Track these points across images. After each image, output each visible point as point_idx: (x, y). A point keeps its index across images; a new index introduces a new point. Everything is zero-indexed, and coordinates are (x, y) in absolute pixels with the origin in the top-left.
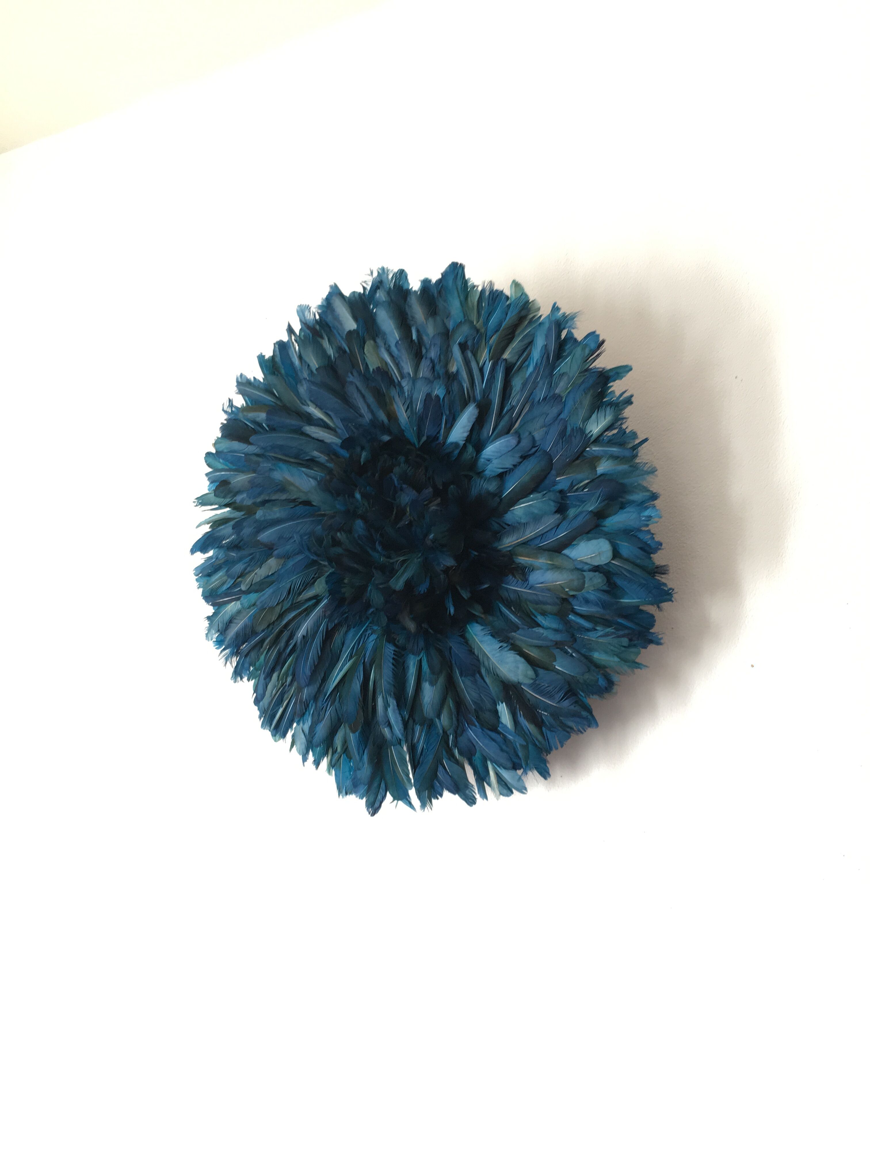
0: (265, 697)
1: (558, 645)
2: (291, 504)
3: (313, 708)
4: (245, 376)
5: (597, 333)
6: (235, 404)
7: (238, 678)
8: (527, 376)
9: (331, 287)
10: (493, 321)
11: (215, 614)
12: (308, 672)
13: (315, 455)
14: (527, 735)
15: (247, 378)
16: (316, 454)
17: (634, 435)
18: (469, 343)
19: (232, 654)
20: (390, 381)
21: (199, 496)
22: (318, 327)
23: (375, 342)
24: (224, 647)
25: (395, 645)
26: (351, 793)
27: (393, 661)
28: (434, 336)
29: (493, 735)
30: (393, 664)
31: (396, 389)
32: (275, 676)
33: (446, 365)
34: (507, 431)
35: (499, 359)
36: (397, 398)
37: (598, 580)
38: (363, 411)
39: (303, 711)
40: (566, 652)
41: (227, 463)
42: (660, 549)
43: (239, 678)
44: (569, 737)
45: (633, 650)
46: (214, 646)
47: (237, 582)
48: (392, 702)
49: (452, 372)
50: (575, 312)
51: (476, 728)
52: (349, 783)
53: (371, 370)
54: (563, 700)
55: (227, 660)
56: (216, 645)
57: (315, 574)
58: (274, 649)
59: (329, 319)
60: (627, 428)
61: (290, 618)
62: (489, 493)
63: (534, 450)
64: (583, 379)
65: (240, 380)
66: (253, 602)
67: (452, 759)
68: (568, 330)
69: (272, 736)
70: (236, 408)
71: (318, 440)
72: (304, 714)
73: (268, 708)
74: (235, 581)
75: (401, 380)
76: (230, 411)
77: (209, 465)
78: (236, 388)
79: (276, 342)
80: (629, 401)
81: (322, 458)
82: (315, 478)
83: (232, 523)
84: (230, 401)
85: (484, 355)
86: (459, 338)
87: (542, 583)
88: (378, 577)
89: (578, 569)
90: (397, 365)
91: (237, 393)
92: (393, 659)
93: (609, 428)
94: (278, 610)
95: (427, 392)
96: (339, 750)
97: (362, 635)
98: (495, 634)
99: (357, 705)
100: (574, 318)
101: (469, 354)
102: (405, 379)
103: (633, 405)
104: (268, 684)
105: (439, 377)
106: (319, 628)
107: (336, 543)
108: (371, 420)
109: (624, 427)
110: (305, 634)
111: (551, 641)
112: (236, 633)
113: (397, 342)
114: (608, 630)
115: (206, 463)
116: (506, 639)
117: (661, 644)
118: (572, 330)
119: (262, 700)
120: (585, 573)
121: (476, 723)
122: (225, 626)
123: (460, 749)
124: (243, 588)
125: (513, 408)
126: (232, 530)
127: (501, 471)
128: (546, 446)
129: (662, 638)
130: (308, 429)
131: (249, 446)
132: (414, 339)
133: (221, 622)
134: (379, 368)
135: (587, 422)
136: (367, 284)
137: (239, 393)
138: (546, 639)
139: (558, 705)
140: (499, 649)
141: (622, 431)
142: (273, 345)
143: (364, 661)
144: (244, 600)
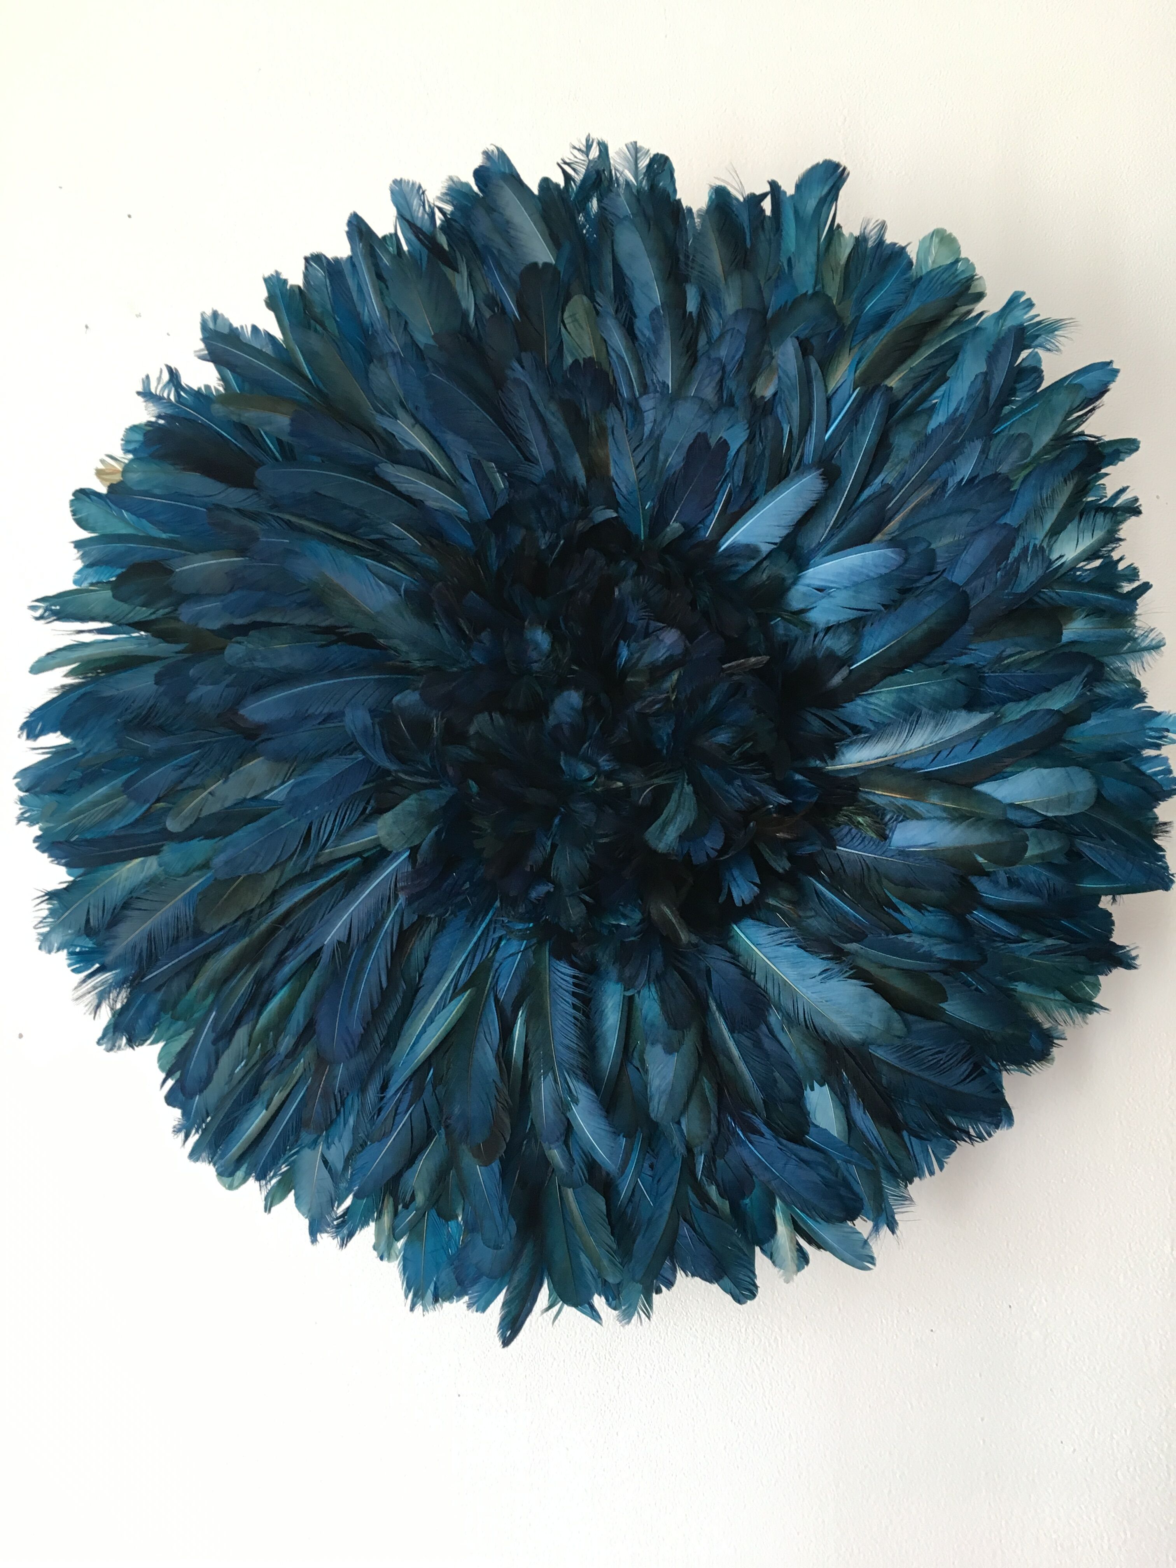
0: (211, 1086)
1: (951, 968)
2: (318, 637)
3: (356, 1106)
4: (226, 320)
5: (1115, 366)
6: (185, 380)
7: (122, 1039)
8: (929, 431)
9: (487, 155)
10: (873, 305)
11: (75, 886)
12: (356, 1027)
13: (393, 533)
14: (872, 1146)
15: (231, 325)
16: (396, 529)
17: (1132, 573)
18: (815, 342)
19: (119, 984)
22: (443, 240)
23: (592, 299)
24: (97, 965)
25: (573, 965)
26: (449, 1298)
27: (575, 999)
28: (737, 312)
29: (804, 1152)
30: (575, 1007)
31: (620, 411)
32: (242, 1034)
33: (752, 380)
34: (867, 537)
35: (876, 387)
36: (620, 433)
37: (1052, 844)
38: (535, 451)
39: (331, 1116)
40: (968, 985)
41: (144, 521)
43: (124, 1040)
44: (951, 1149)
45: (1088, 978)
46: (69, 965)
47: (152, 810)
49: (763, 397)
50: (1055, 316)
51: (763, 1140)
52: (446, 1275)
53: (569, 360)
54: (971, 1078)
55: (102, 997)
56: (77, 962)
57: (368, 803)
58: (245, 973)
59: (482, 226)
60: (1121, 559)
61: (296, 900)
62: (831, 655)
63: (927, 579)
64: (1058, 452)
65: (211, 325)
66: (199, 859)
67: (708, 1207)
68: (1030, 353)
69: (220, 1174)
70: (190, 391)
71: (408, 499)
72: (332, 1122)
73: (217, 1109)
74: (150, 808)
75: (641, 395)
76: (172, 397)
77: (82, 523)
78: (202, 345)
79: (312, 255)
80: (1133, 509)
81: (410, 542)
82: (394, 586)
83: (153, 669)
84: (173, 373)
85: (843, 372)
86: (801, 328)
87: (925, 845)
89: (1009, 823)
91: (203, 358)
92: (574, 994)
93: (1092, 555)
94: (271, 882)
95: (699, 431)
96: (420, 1199)
97: (479, 939)
98: (809, 944)
99: (493, 1102)
100: (1056, 329)
101: (814, 366)
102: (652, 395)
103: (1141, 516)
104: (223, 1053)
105: (731, 403)
106: (379, 924)
108: (551, 472)
109: (1115, 556)
110: (344, 939)
111: (941, 961)
112: (149, 935)
113: (656, 311)
114: (1049, 942)
115: (73, 515)
116: (838, 955)
117: (1135, 968)
118: (1041, 352)
119: (201, 1091)
120: (1028, 832)
121: (764, 1129)
122: (108, 917)
123: (721, 1184)
124: (173, 825)
125: (888, 490)
126: (156, 687)
127: (852, 615)
128: (959, 576)
129: (1137, 956)
130: (391, 471)
131: (231, 490)
132: (691, 313)
133: (94, 906)
134: (591, 359)
135: (1054, 538)
136: (574, 170)
137: (208, 358)
138: (927, 957)
139: (960, 1088)
140: (820, 974)
141: (1110, 565)
142: (303, 261)
143: (497, 1000)
144: (172, 854)
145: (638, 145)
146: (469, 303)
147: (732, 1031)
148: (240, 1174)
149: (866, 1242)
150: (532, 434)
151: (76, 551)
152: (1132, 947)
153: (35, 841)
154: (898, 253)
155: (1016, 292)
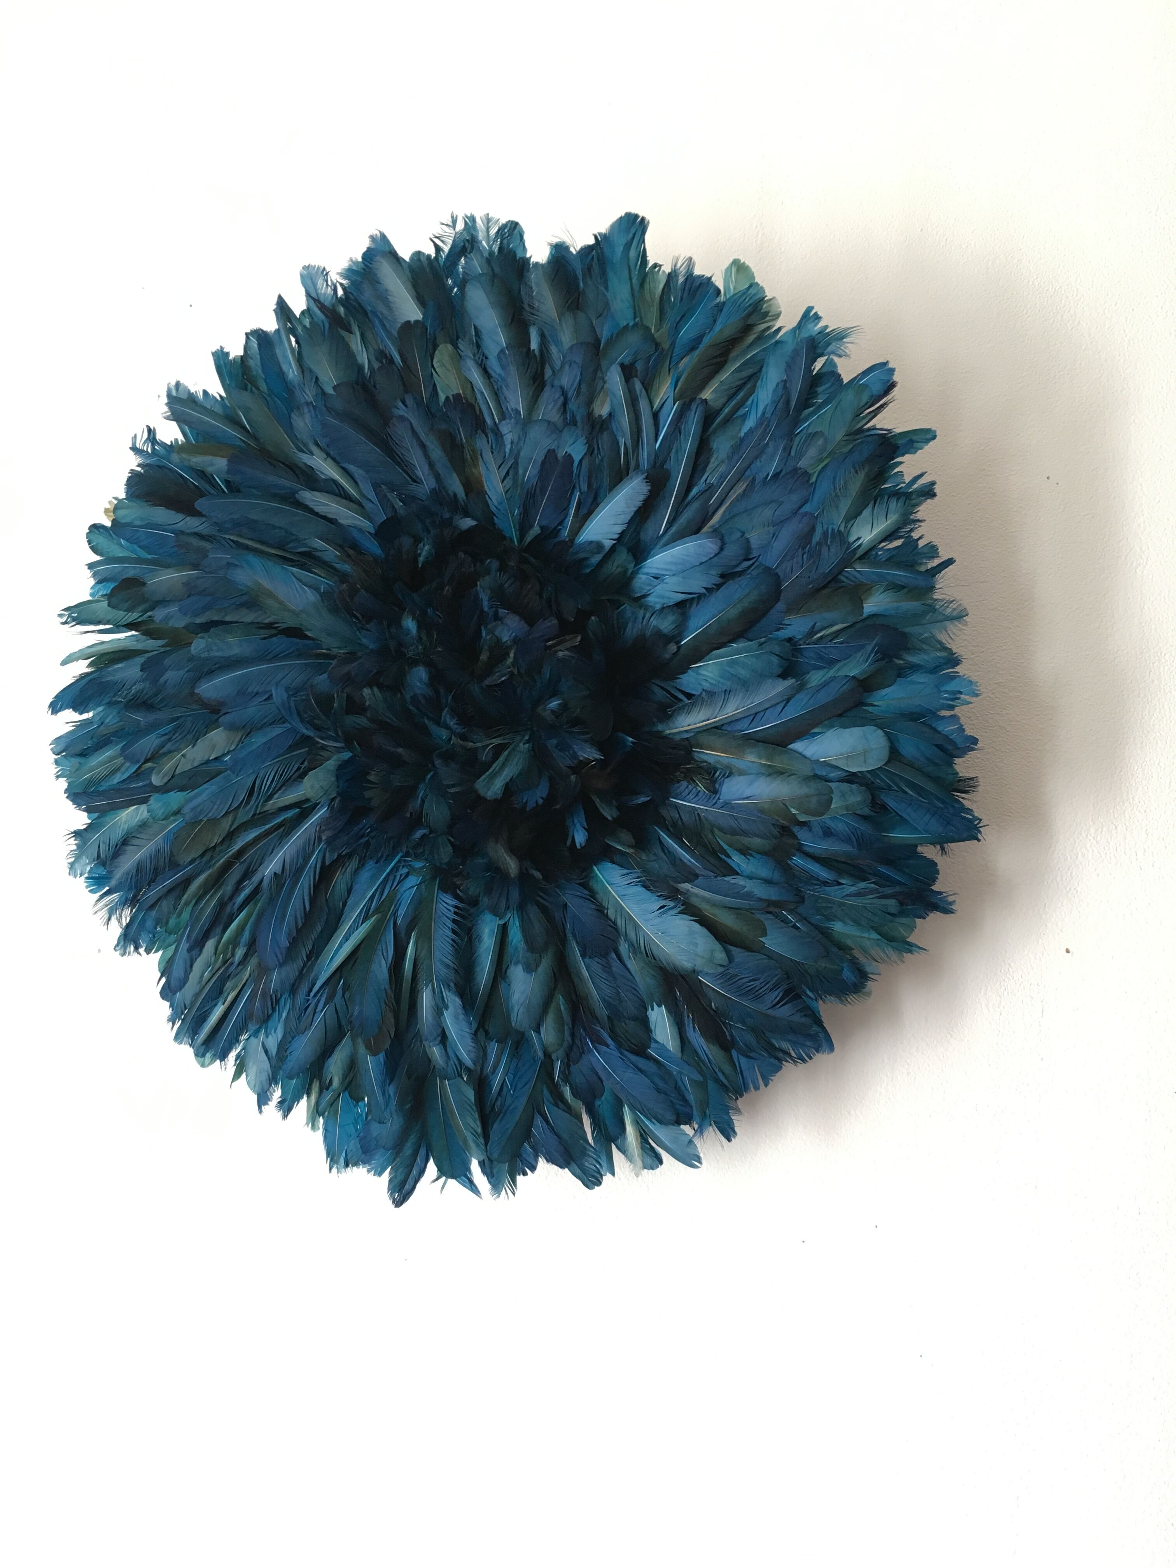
0: (187, 985)
1: (771, 907)
2: (262, 631)
3: (288, 1006)
4: (186, 387)
5: (891, 366)
6: (159, 437)
7: (130, 947)
8: (742, 434)
9: (373, 238)
10: (687, 331)
11: (90, 828)
12: (284, 942)
13: (315, 546)
14: (702, 1061)
15: (189, 391)
16: (318, 543)
17: (932, 550)
18: (639, 366)
19: (123, 903)
20: (478, 424)
21: (72, 604)
22: (341, 310)
23: (456, 347)
24: (107, 888)
25: (457, 897)
26: (356, 1164)
27: (454, 925)
28: (572, 347)
29: (641, 1062)
30: (454, 932)
31: (487, 436)
32: (210, 945)
33: (590, 402)
34: (695, 529)
35: (692, 400)
36: (488, 455)
37: (855, 797)
38: (419, 473)
39: (268, 1011)
40: (785, 921)
41: (135, 546)
42: (973, 749)
43: (132, 948)
44: (778, 1069)
45: (903, 920)
46: (87, 887)
47: (143, 769)
48: (453, 1001)
49: (600, 416)
50: (844, 325)
51: (608, 1050)
52: (353, 1145)
53: (442, 397)
54: (780, 1005)
55: (111, 913)
56: (93, 885)
57: (302, 763)
58: (211, 896)
59: (367, 296)
60: (920, 538)
61: (247, 840)
62: (659, 634)
63: (746, 564)
64: (851, 446)
65: (174, 393)
66: (175, 807)
67: (560, 1103)
68: (827, 360)
69: (196, 1055)
70: (162, 445)
71: (325, 518)
72: (269, 1017)
73: (192, 1004)
74: (140, 767)
75: (500, 422)
76: (149, 450)
77: (94, 549)
78: (166, 409)
79: (251, 331)
80: (929, 492)
81: (330, 553)
82: (315, 588)
83: (140, 660)
84: (151, 432)
85: (665, 391)
86: (624, 356)
87: (747, 798)
88: (448, 774)
89: (816, 777)
90: (496, 394)
91: (167, 418)
92: (454, 921)
93: (890, 536)
94: (226, 825)
95: (549, 448)
96: (336, 1083)
97: (388, 875)
98: (650, 883)
99: (383, 1006)
100: (843, 338)
101: (638, 386)
102: (508, 421)
103: (936, 498)
104: (196, 959)
105: (574, 423)
106: (306, 859)
107: (354, 706)
108: (433, 491)
109: (915, 535)
110: (279, 871)
111: (760, 900)
112: (138, 864)
113: (502, 351)
114: (862, 885)
115: (89, 544)
116: (673, 894)
117: (953, 913)
118: (836, 359)
119: (181, 989)
120: (833, 785)
121: (609, 1041)
122: (112, 851)
123: (574, 1086)
124: (156, 780)
125: (710, 489)
126: (141, 673)
127: (682, 597)
128: (771, 559)
129: (954, 901)
130: (309, 497)
131: (188, 519)
132: (534, 350)
133: (103, 842)
134: (459, 395)
135: (852, 522)
136: (443, 242)
137: (171, 418)
138: (748, 896)
139: (770, 1012)
140: (658, 910)
141: (911, 543)
142: (245, 336)
143: (395, 923)
144: (157, 803)
146: (363, 358)
147: (583, 956)
148: (208, 1055)
149: (691, 1142)
150: (416, 459)
151: (89, 571)
152: (951, 893)
153: (65, 793)
154: (706, 283)
155: (809, 307)
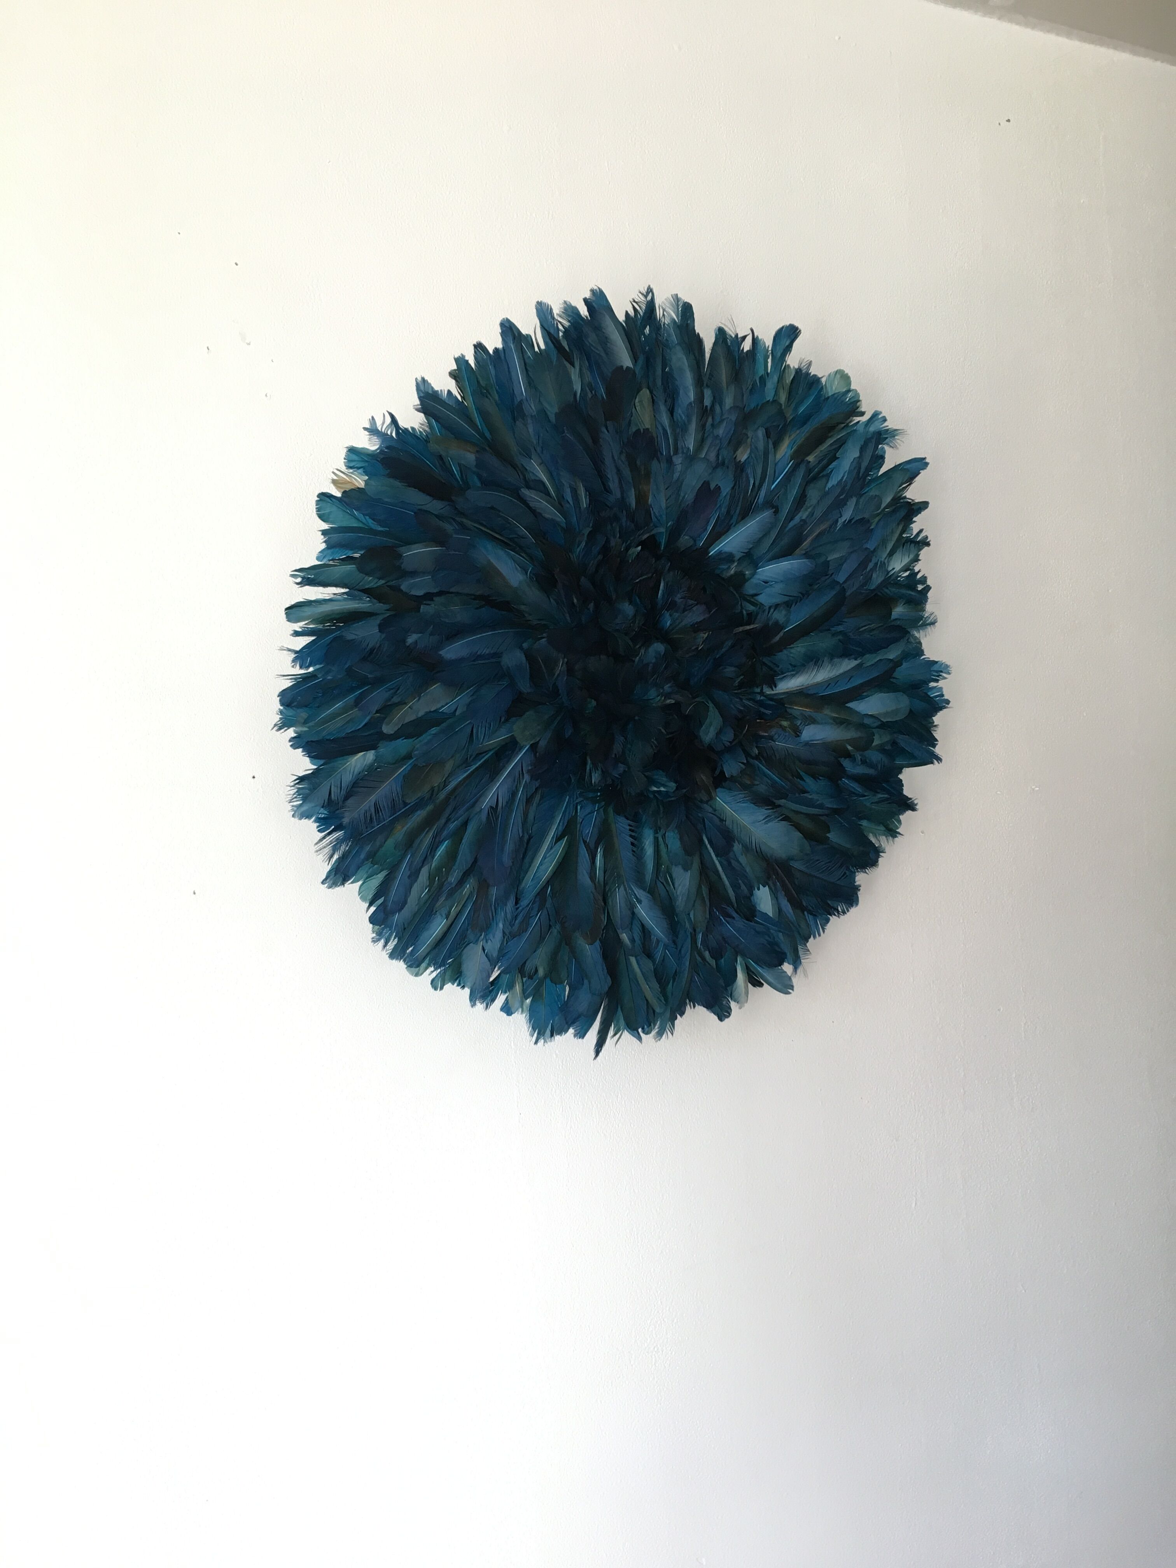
1: (832, 813)
2: (475, 602)
4: (431, 385)
5: (927, 461)
6: (403, 424)
7: (336, 880)
8: (827, 488)
9: (591, 290)
10: (802, 411)
11: (316, 773)
13: (522, 534)
14: (790, 921)
15: (435, 389)
17: (923, 579)
18: (773, 429)
19: (344, 840)
20: (653, 452)
21: (307, 566)
22: (564, 344)
23: (653, 393)
24: (333, 827)
25: (627, 818)
26: (559, 1034)
27: (631, 839)
28: (731, 408)
29: (750, 925)
30: (630, 842)
31: (661, 463)
33: (735, 450)
34: (790, 552)
35: (802, 461)
36: (659, 477)
37: (885, 738)
38: (611, 485)
39: (488, 921)
40: (840, 822)
41: (368, 518)
43: (340, 880)
44: (830, 919)
45: (895, 817)
46: (317, 827)
47: (373, 719)
49: (740, 461)
51: (734, 921)
52: (558, 1015)
56: (321, 825)
58: (430, 829)
59: (592, 339)
60: (919, 571)
61: (461, 779)
63: (824, 578)
64: (894, 507)
65: (422, 388)
66: (404, 752)
68: (880, 448)
69: (409, 966)
70: (407, 431)
71: (534, 512)
72: (488, 925)
73: (410, 922)
74: (372, 717)
75: (674, 454)
76: (394, 435)
77: (322, 517)
78: (416, 401)
79: (479, 344)
80: (926, 543)
82: (524, 569)
83: (376, 621)
84: (393, 418)
85: (785, 450)
86: (766, 421)
87: (820, 739)
89: (865, 726)
90: (677, 434)
91: (418, 410)
92: (629, 835)
93: (906, 569)
94: (449, 766)
95: (705, 480)
96: (540, 973)
98: (756, 800)
100: (898, 436)
101: (771, 446)
102: (680, 455)
103: (929, 547)
104: (413, 885)
105: (723, 464)
106: (514, 797)
108: (618, 500)
109: (917, 569)
110: (494, 806)
111: (827, 808)
113: (691, 403)
114: (880, 796)
115: (317, 511)
116: (774, 807)
117: (916, 810)
118: (886, 447)
119: (400, 910)
120: (874, 730)
121: (735, 915)
122: (343, 792)
123: (711, 950)
124: (387, 729)
125: (804, 522)
126: (379, 634)
127: (786, 599)
128: (841, 578)
129: (917, 804)
130: (525, 492)
131: (435, 501)
132: (707, 406)
133: (335, 786)
134: (648, 429)
135: (891, 558)
136: (640, 307)
137: (422, 411)
138: (821, 806)
139: (838, 882)
140: (763, 820)
141: (914, 574)
142: (473, 347)
143: (585, 842)
144: (386, 750)
145: (679, 296)
146: (578, 387)
147: (717, 856)
148: (424, 965)
149: (790, 978)
150: (611, 474)
151: (322, 537)
152: (914, 799)
153: (290, 741)
154: (816, 380)
155: (876, 411)
